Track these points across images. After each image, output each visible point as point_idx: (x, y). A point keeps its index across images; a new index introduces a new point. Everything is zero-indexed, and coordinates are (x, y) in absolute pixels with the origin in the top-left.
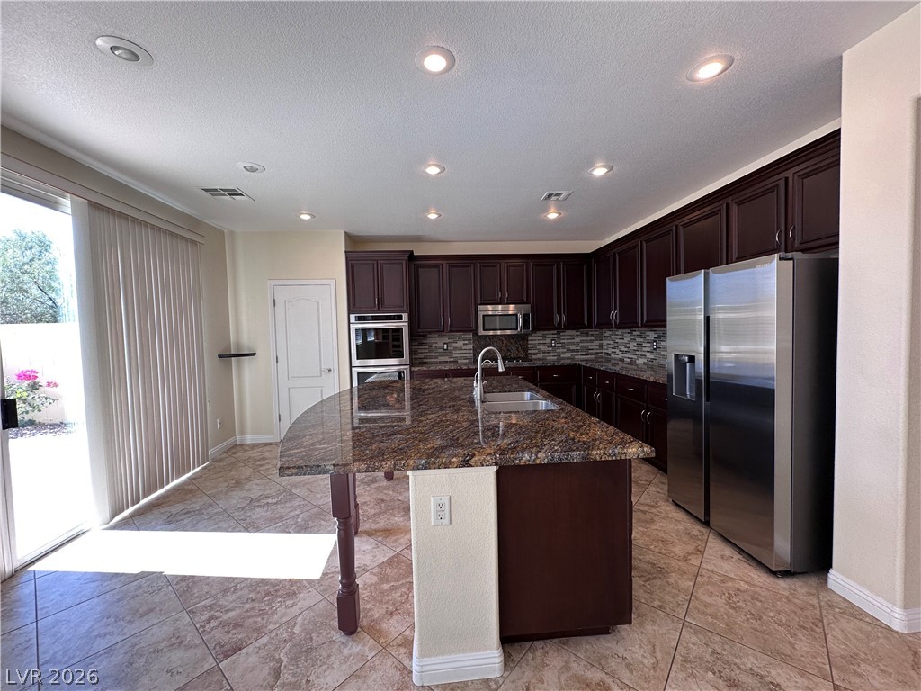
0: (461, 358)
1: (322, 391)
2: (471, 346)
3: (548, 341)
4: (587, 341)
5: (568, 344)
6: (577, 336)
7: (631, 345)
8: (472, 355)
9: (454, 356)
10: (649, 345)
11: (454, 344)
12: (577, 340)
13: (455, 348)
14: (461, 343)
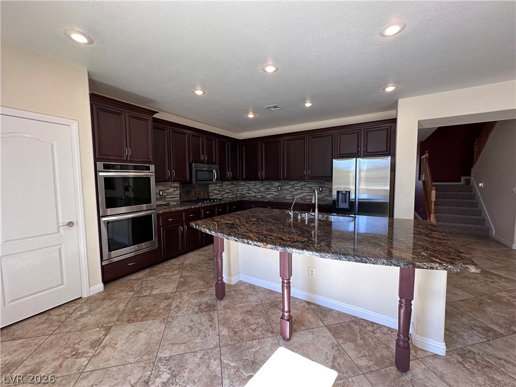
0: (172, 201)
1: (60, 249)
2: (178, 192)
3: (218, 187)
4: (233, 187)
5: (226, 189)
6: (229, 185)
7: (262, 189)
8: (179, 198)
9: (167, 200)
10: (275, 188)
11: (167, 191)
12: (229, 187)
13: (168, 194)
14: (171, 190)
